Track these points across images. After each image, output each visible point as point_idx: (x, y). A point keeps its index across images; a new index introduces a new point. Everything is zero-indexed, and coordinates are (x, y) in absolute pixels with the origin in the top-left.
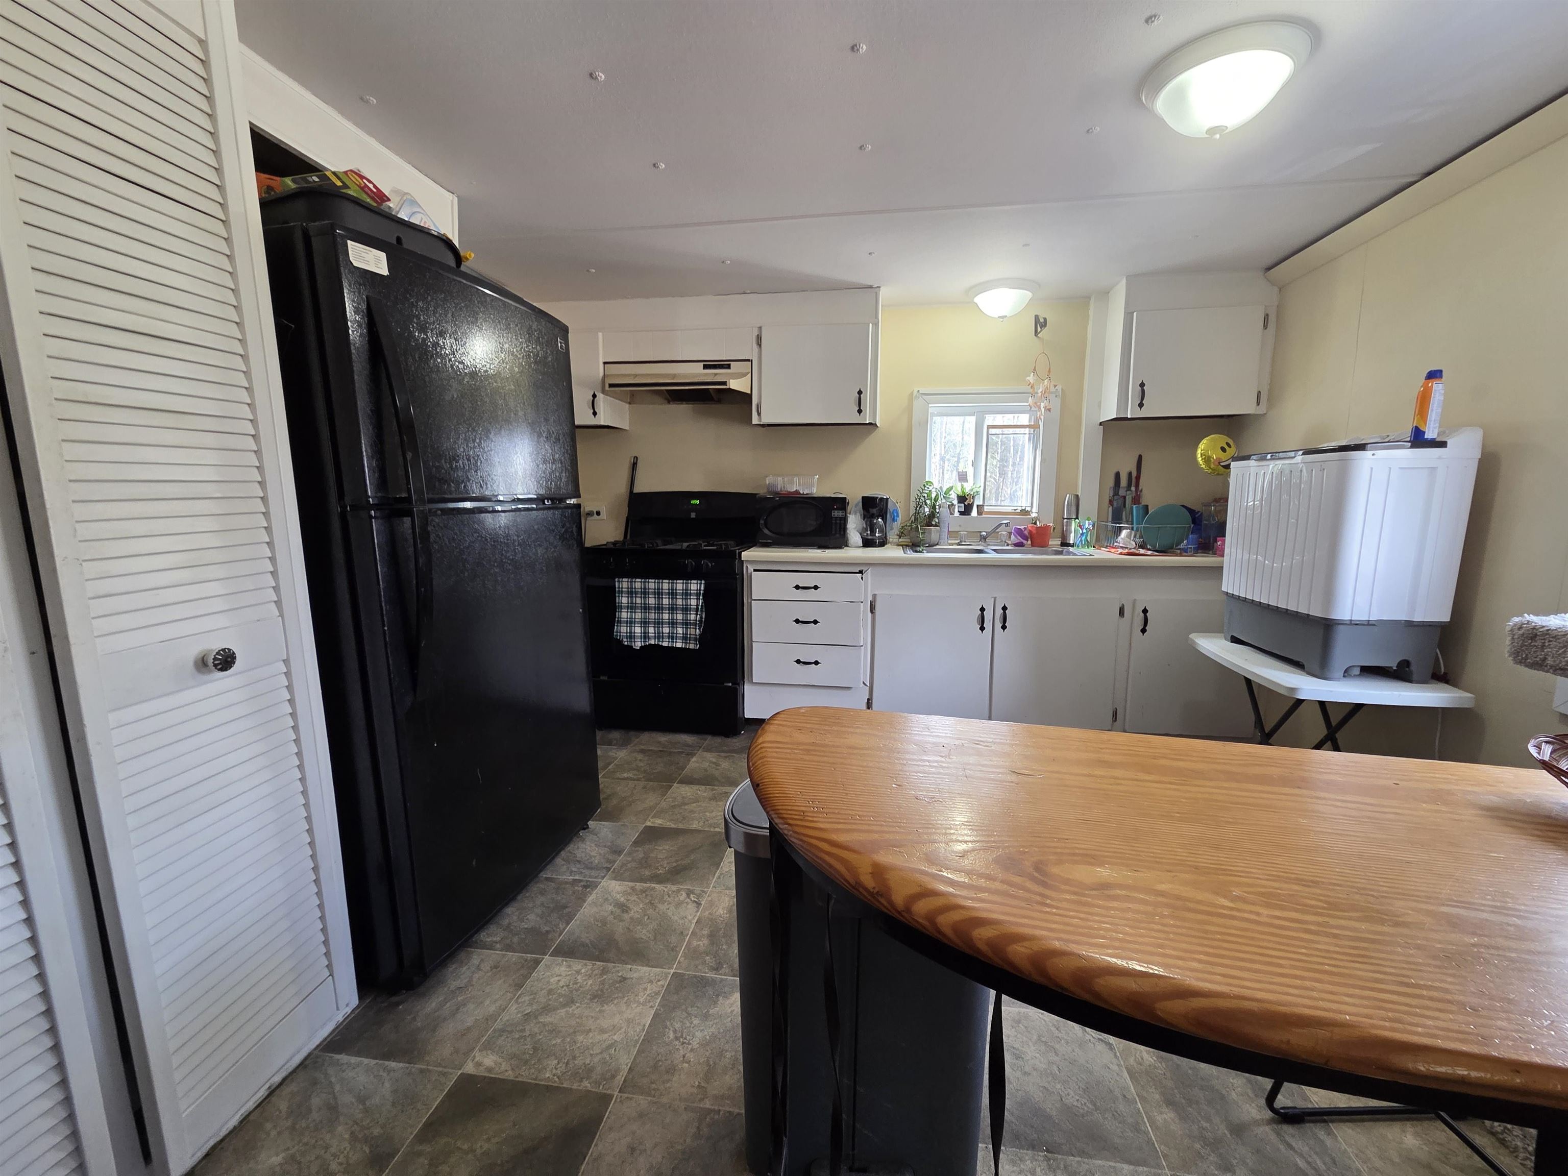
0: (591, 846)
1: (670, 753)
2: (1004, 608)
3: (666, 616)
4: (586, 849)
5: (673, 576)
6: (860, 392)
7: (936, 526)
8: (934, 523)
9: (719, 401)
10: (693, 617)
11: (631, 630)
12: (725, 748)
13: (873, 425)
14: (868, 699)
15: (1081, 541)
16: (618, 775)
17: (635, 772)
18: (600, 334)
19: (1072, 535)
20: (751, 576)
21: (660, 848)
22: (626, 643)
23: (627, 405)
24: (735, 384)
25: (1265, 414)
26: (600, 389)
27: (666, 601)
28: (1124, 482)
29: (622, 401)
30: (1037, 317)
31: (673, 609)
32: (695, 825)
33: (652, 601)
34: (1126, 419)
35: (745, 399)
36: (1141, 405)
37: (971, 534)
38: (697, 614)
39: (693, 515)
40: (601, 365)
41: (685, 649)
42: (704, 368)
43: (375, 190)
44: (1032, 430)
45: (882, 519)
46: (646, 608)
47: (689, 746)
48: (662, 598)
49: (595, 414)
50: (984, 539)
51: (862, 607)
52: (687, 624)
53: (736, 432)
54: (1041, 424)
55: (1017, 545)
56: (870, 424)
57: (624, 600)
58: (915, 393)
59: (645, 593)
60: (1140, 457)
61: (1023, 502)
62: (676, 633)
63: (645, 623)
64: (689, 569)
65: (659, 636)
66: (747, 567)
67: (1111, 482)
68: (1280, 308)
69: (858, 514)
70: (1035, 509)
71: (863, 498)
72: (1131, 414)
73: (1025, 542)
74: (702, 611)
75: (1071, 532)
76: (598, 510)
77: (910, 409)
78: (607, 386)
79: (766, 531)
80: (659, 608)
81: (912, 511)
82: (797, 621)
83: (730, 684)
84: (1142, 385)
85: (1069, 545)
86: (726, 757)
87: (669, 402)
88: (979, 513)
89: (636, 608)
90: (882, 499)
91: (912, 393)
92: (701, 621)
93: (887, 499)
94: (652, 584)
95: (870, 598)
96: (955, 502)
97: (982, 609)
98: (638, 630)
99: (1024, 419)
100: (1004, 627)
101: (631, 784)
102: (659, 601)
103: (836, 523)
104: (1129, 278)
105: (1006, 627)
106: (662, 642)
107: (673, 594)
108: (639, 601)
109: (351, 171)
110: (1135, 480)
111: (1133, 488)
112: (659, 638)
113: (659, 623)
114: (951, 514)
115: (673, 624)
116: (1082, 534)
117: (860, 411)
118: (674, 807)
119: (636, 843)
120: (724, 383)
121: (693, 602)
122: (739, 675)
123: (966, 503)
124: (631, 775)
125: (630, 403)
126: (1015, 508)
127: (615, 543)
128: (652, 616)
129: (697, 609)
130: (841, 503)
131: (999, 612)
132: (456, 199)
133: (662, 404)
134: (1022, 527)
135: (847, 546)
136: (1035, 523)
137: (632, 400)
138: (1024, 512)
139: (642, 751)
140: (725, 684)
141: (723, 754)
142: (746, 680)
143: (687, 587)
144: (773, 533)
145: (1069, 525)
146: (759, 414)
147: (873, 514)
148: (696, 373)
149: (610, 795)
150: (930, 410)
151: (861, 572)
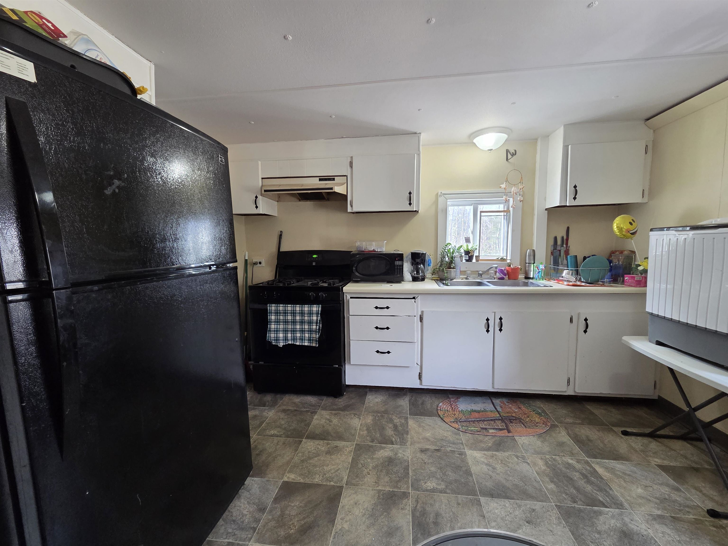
0: (244, 504)
1: (301, 413)
2: (501, 319)
3: (298, 327)
4: (240, 507)
5: (302, 302)
6: (410, 193)
7: (453, 268)
8: (452, 267)
9: (328, 200)
10: (314, 327)
11: (277, 335)
12: (335, 407)
13: (416, 212)
14: (419, 373)
15: (538, 276)
16: (268, 432)
17: (279, 429)
18: (260, 162)
19: (532, 273)
20: (349, 301)
21: (293, 505)
22: (274, 344)
23: (276, 203)
24: (338, 189)
25: (647, 202)
26: (260, 192)
27: (298, 318)
28: (559, 242)
29: (273, 200)
30: (507, 151)
31: (302, 322)
32: (317, 480)
33: (290, 318)
34: (566, 206)
35: (344, 198)
36: (575, 198)
37: (473, 272)
38: (317, 325)
39: (314, 264)
40: (260, 180)
41: (310, 346)
42: (319, 181)
43: (53, 28)
44: (506, 213)
45: (423, 265)
46: (286, 322)
47: (312, 405)
48: (296, 316)
49: (257, 207)
50: (480, 275)
51: (416, 319)
52: (311, 331)
53: (338, 217)
54: (511, 209)
55: (500, 279)
56: (416, 211)
57: (273, 317)
58: (439, 194)
59: (285, 313)
60: (568, 228)
61: (501, 254)
62: (305, 337)
63: (285, 331)
64: (312, 298)
65: (294, 339)
66: (346, 296)
67: (552, 242)
68: (654, 142)
69: (409, 263)
70: (509, 258)
71: (412, 253)
72: (569, 203)
73: (505, 277)
74: (320, 323)
75: (531, 271)
76: (260, 261)
77: (436, 202)
78: (263, 191)
79: (357, 274)
80: (294, 322)
81: (439, 260)
82: (377, 328)
83: (337, 366)
84: (575, 187)
85: (530, 278)
86: (335, 414)
87: (300, 201)
88: (477, 260)
89: (280, 322)
90: (423, 254)
91: (437, 194)
92: (319, 329)
93: (425, 254)
94: (289, 308)
95: (420, 313)
96: (463, 255)
97: (488, 320)
98: (281, 335)
99: (501, 207)
100: (501, 330)
101: (276, 439)
102: (294, 318)
103: (397, 268)
104: (565, 126)
105: (502, 330)
106: (296, 342)
107: (302, 313)
108: (281, 318)
109: (31, 12)
110: (566, 241)
111: (565, 246)
112: (294, 340)
113: (294, 331)
114: (461, 261)
115: (302, 331)
116: (539, 272)
117: (410, 204)
118: (303, 461)
119: (276, 500)
120: (331, 189)
121: (315, 318)
122: (342, 360)
123: (470, 255)
124: (276, 432)
125: (278, 201)
126: (498, 257)
127: (268, 282)
128: (290, 327)
129: (317, 322)
130: (400, 257)
131: (498, 321)
132: (153, 67)
133: (296, 202)
134: (503, 268)
135: (403, 281)
136: (510, 266)
137: (279, 199)
138: (502, 259)
139: (284, 411)
140: (334, 366)
141: (333, 412)
142: (346, 362)
143: (310, 309)
144: (362, 275)
145: (529, 267)
146: (352, 206)
147: (418, 263)
148: (315, 183)
149: (261, 451)
150: (448, 203)
151: (414, 298)
